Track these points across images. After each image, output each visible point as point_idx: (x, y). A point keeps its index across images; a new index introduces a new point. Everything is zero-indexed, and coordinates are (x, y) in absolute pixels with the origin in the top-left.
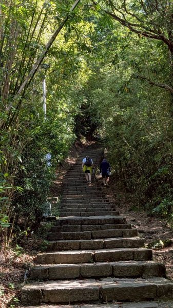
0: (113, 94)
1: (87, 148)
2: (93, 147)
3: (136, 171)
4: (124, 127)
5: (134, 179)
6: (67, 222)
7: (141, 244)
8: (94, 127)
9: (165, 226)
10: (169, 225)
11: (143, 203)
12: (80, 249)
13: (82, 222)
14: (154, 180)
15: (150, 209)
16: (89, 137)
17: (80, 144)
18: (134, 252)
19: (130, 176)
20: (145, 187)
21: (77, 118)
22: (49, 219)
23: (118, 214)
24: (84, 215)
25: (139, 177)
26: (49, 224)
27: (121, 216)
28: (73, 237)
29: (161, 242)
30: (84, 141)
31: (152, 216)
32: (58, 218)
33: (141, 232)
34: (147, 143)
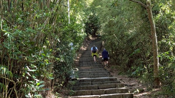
0: (108, 9)
1: (93, 41)
2: (96, 41)
3: (121, 53)
4: (114, 27)
5: (120, 57)
6: (83, 80)
7: (126, 91)
8: (96, 30)
9: (139, 82)
10: (141, 82)
11: (125, 70)
12: (92, 94)
13: (92, 81)
14: (132, 57)
15: (130, 73)
16: (94, 35)
17: (89, 39)
18: (123, 95)
19: (118, 55)
20: (127, 61)
21: (87, 24)
22: (73, 80)
23: (112, 76)
24: (93, 77)
25: (123, 55)
26: (74, 82)
27: (114, 77)
28: (87, 88)
29: (138, 90)
30: (91, 37)
31: (131, 77)
32: (78, 79)
33: (126, 85)
34: (128, 36)
